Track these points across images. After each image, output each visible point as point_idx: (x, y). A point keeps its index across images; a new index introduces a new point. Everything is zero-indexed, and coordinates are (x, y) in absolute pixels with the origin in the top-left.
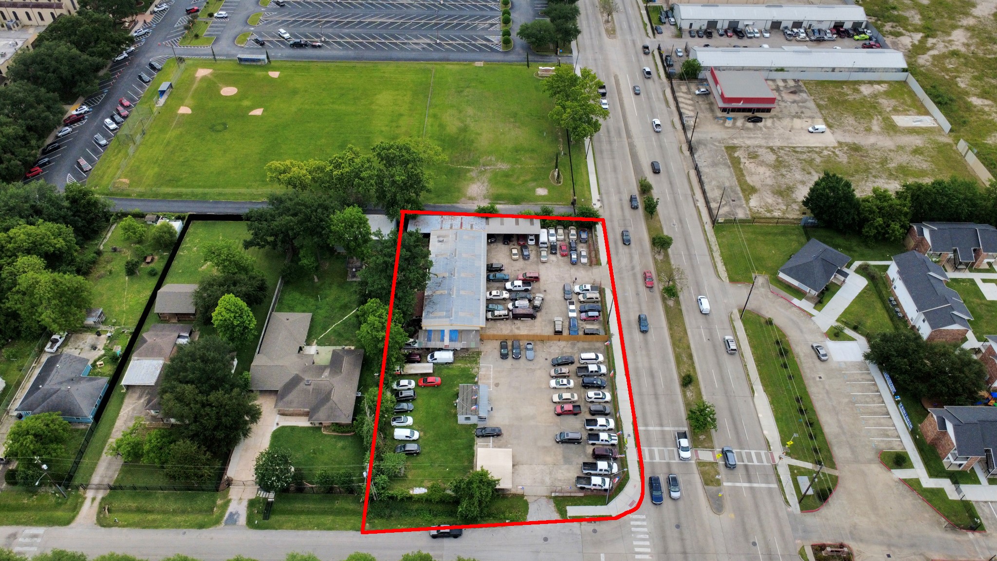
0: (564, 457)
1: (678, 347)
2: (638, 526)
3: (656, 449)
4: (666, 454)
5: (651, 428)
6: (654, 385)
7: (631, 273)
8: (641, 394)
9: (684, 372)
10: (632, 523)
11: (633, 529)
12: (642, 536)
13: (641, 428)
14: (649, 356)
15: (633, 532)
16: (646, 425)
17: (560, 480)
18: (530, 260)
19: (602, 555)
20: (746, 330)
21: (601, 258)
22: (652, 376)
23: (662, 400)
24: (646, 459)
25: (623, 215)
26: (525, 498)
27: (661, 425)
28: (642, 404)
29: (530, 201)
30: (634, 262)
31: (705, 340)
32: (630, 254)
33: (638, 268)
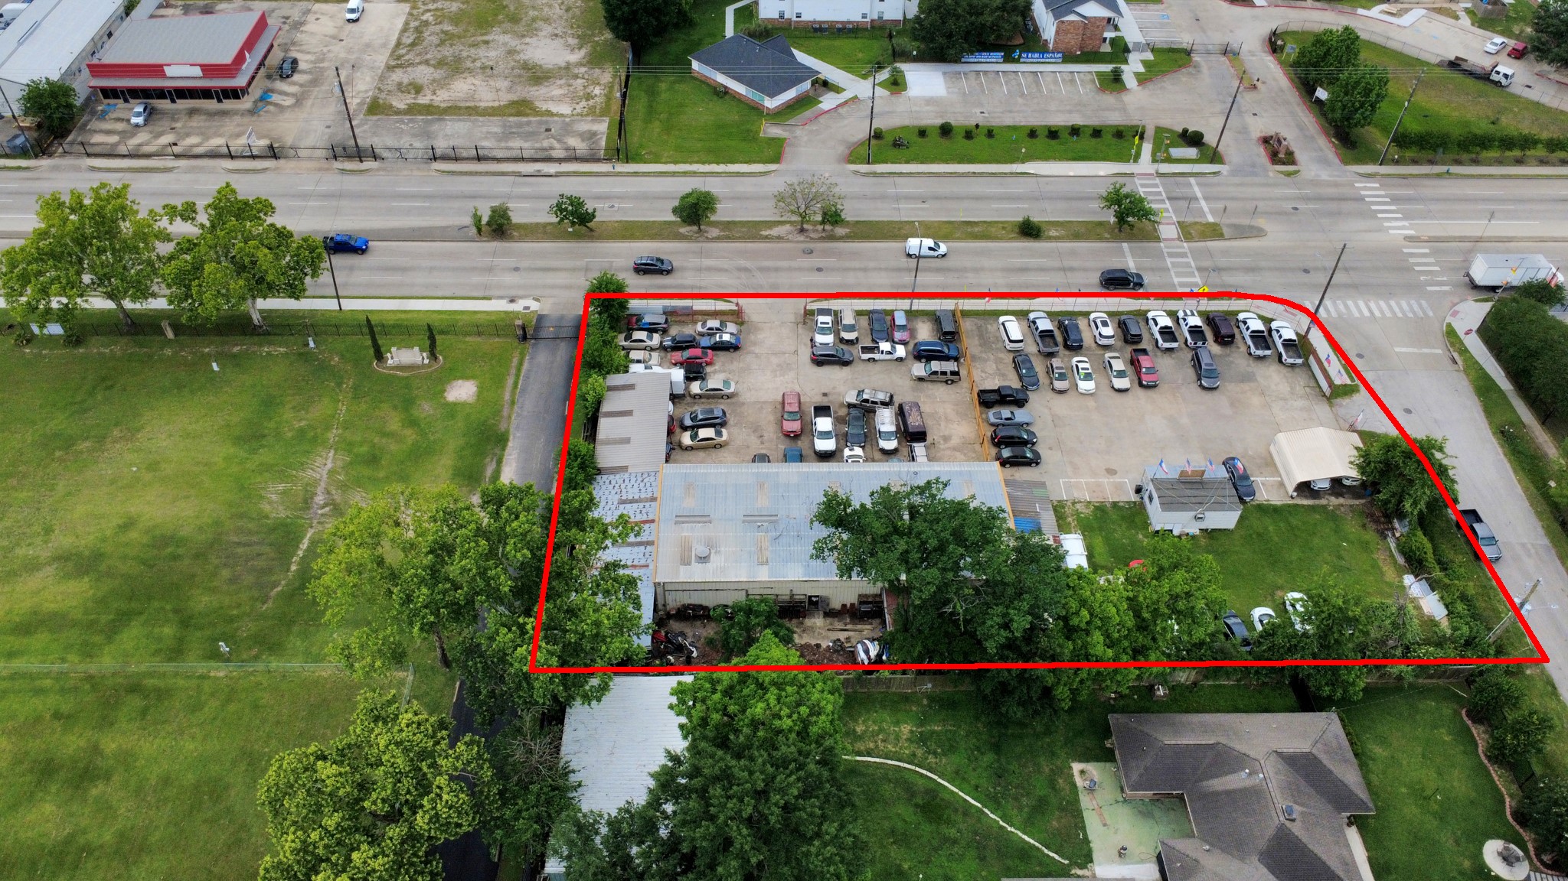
7: (757, 274)
20: (893, 163)
22: (1024, 270)
25: (573, 270)
29: (497, 413)
30: (726, 267)
31: (924, 205)
32: (700, 270)
33: (743, 263)
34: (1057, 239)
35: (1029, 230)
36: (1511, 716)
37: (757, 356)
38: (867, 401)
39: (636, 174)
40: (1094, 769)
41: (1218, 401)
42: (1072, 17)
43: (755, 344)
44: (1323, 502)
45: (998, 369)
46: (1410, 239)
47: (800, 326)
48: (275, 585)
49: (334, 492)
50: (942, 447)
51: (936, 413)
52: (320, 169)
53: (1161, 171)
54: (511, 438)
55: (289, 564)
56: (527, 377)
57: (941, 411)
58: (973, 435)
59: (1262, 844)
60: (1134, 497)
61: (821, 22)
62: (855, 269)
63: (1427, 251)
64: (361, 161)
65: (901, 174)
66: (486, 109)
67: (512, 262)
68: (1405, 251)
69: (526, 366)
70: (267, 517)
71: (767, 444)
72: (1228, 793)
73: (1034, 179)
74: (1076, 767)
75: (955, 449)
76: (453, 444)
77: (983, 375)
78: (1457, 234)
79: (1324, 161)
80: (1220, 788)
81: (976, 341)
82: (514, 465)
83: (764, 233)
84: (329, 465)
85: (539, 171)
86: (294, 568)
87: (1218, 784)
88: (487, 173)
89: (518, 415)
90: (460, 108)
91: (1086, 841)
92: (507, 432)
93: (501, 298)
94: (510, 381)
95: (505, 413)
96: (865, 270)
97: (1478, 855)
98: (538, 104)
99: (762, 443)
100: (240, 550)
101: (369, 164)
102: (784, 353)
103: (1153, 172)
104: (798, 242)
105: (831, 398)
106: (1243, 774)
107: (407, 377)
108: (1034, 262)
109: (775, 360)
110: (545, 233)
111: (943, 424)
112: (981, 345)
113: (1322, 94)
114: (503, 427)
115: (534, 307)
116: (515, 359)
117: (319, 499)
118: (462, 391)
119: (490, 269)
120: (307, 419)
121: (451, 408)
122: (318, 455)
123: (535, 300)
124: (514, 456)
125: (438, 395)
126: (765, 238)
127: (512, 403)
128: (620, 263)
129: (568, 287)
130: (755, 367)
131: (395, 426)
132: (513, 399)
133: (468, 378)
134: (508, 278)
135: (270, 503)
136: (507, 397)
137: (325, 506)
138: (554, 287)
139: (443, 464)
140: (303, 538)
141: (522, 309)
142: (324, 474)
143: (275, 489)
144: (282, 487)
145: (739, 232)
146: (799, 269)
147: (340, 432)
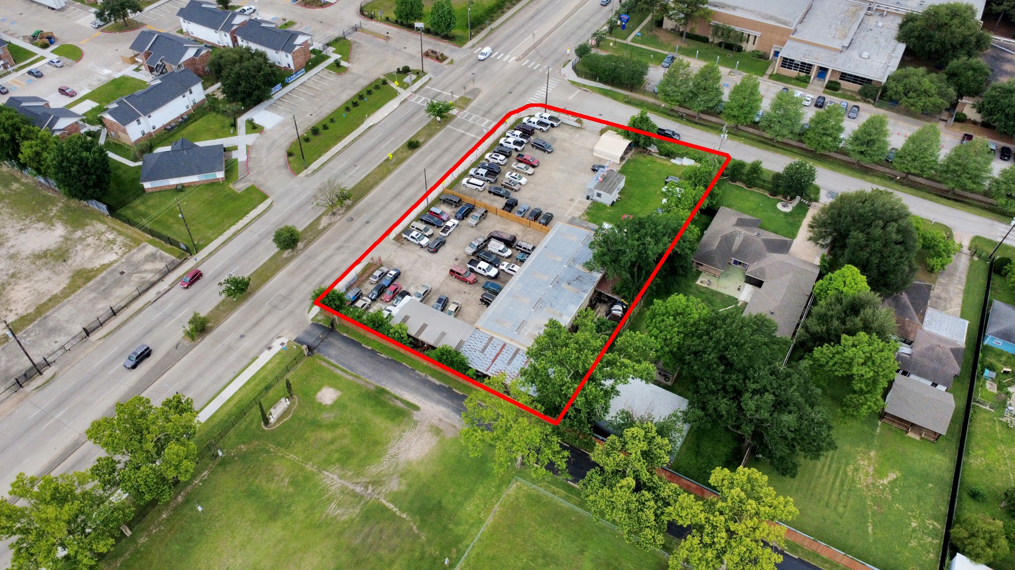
6: (440, 156)
20: (315, 160)
22: (434, 162)
25: (269, 313)
27: (463, 134)
29: (359, 386)
30: (330, 254)
31: (357, 168)
32: (322, 263)
33: (335, 245)
34: (425, 141)
35: (413, 145)
36: (745, 171)
37: (410, 270)
38: (478, 246)
39: (211, 254)
40: (701, 279)
41: (558, 153)
42: (297, 48)
43: (400, 267)
44: (627, 159)
46: (518, 60)
47: (404, 245)
48: (411, 529)
49: (359, 480)
52: (21, 400)
53: (414, 90)
54: (384, 387)
55: (400, 517)
59: (764, 248)
60: (589, 202)
61: (169, 124)
62: (379, 211)
63: (528, 61)
64: (41, 374)
65: (326, 163)
66: (62, 292)
67: (234, 336)
68: (523, 65)
69: (333, 361)
70: (353, 520)
71: (471, 293)
72: (740, 246)
73: (377, 127)
74: (698, 282)
76: (367, 413)
78: (527, 49)
79: (453, 51)
80: (737, 247)
82: (405, 393)
83: (321, 227)
84: (335, 477)
85: (158, 293)
86: (404, 516)
87: (735, 247)
88: (132, 317)
89: (370, 378)
90: (45, 304)
91: (729, 296)
92: (377, 387)
93: (261, 352)
94: (339, 372)
95: (363, 383)
96: (383, 208)
97: (780, 212)
98: (89, 266)
99: (469, 294)
100: (370, 540)
101: (48, 373)
102: (416, 260)
103: (410, 94)
104: (339, 220)
105: (461, 258)
106: (738, 238)
107: (292, 417)
108: (432, 155)
109: (419, 265)
110: (223, 311)
113: (418, 25)
114: (372, 388)
115: (285, 340)
116: (323, 364)
117: (358, 489)
118: (328, 395)
119: (229, 349)
120: (284, 478)
121: (337, 405)
122: (321, 480)
123: (280, 337)
124: (399, 391)
125: (321, 407)
126: (325, 229)
127: (357, 377)
128: (283, 291)
129: (281, 320)
130: (417, 274)
131: (329, 436)
132: (354, 376)
133: (320, 389)
134: (247, 343)
135: (342, 515)
136: (350, 378)
137: (366, 488)
138: (275, 326)
139: (379, 423)
140: (384, 505)
141: (281, 347)
142: (340, 481)
143: (332, 509)
144: (333, 506)
145: (309, 236)
146: (360, 229)
147: (311, 463)
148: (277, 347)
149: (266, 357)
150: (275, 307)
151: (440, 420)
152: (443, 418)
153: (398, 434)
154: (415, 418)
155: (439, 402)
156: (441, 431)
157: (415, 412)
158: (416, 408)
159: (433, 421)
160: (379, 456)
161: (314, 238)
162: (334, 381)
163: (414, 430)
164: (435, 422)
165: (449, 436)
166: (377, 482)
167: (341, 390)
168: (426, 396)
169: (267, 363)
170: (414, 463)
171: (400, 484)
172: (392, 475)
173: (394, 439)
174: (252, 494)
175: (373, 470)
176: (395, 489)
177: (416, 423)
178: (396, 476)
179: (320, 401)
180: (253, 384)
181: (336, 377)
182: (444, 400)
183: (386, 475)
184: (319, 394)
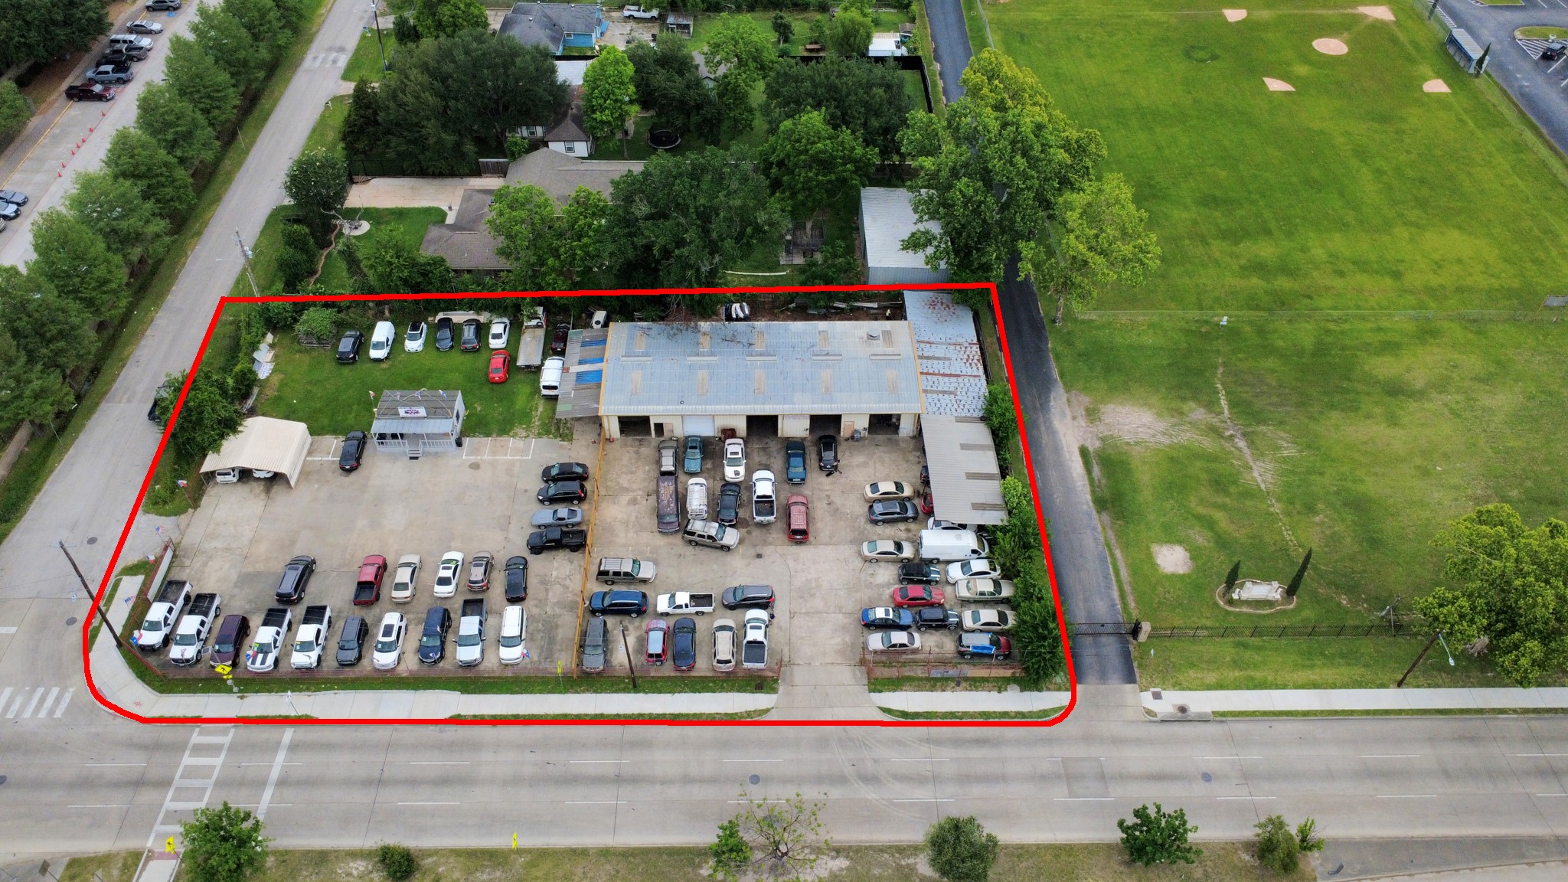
0: (257, 575)
1: (532, 864)
2: (42, 700)
3: (218, 761)
4: (197, 783)
5: (281, 757)
6: (412, 782)
7: (848, 770)
8: (390, 747)
9: (437, 864)
10: (55, 691)
11: (40, 691)
12: (16, 706)
13: (288, 733)
14: (516, 781)
15: (33, 691)
16: (294, 747)
17: (205, 564)
18: (869, 527)
19: (13, 630)
21: (898, 694)
22: (444, 781)
23: (360, 797)
24: (197, 736)
25: (1123, 777)
26: (190, 511)
27: (282, 783)
28: (356, 747)
29: (1120, 535)
30: (897, 786)
32: (935, 779)
33: (869, 793)
37: (840, 608)
43: (844, 628)
45: (547, 590)
47: (786, 659)
48: (1225, 373)
49: (1233, 449)
50: (640, 493)
51: (636, 533)
54: (1091, 504)
55: (1226, 389)
56: (1106, 577)
57: (631, 534)
58: (604, 505)
62: (703, 781)
67: (1218, 792)
69: (1116, 594)
70: (1276, 426)
71: (824, 495)
75: (627, 490)
76: (1146, 495)
77: (568, 582)
81: (561, 634)
82: (1075, 475)
83: (842, 863)
84: (1256, 474)
86: (1219, 386)
89: (1094, 529)
92: (1099, 511)
93: (1202, 720)
94: (1124, 573)
95: (1110, 533)
96: (687, 780)
97: (372, 229)
99: (828, 496)
102: (807, 614)
105: (753, 552)
109: (818, 603)
111: (633, 519)
112: (557, 626)
114: (1105, 517)
115: (1147, 699)
116: (1133, 605)
117: (1242, 444)
118: (1172, 559)
119: (1248, 776)
120: (1318, 524)
121: (1170, 536)
122: (1275, 484)
123: (1149, 712)
124: (1080, 483)
125: (1195, 554)
126: (838, 851)
127: (1108, 545)
128: (1059, 794)
129: (1117, 741)
130: (841, 593)
131: (1219, 516)
132: (1110, 550)
133: (1173, 577)
134: (1210, 758)
135: (1282, 438)
136: (1118, 553)
137: (1232, 436)
138: (1139, 742)
139: (1145, 477)
140: (1230, 408)
141: (1164, 693)
142: (1254, 467)
143: (1289, 451)
144: (1285, 453)
145: (884, 865)
146: (785, 780)
147: (1272, 509)
148: (1170, 701)
149: (1202, 702)
150: (1102, 777)
151: (1074, 418)
152: (1069, 417)
153: (1138, 448)
154: (1098, 444)
155: (1052, 432)
156: (1087, 410)
157: (1091, 449)
158: (1084, 452)
159: (1084, 424)
160: (1185, 448)
161: (882, 850)
162: (1144, 569)
163: (1115, 435)
164: (1083, 422)
165: (1086, 400)
166: (1214, 431)
167: (1148, 548)
168: (1057, 450)
169: (1209, 688)
170: (1154, 411)
171: (1192, 410)
172: (1190, 423)
173: (1147, 447)
174: (1374, 543)
175: (1208, 444)
176: (1202, 410)
177: (1103, 439)
178: (1188, 419)
179: (1190, 563)
180: (1259, 675)
181: (1134, 571)
182: (1043, 428)
183: (1198, 428)
184: (1181, 570)
